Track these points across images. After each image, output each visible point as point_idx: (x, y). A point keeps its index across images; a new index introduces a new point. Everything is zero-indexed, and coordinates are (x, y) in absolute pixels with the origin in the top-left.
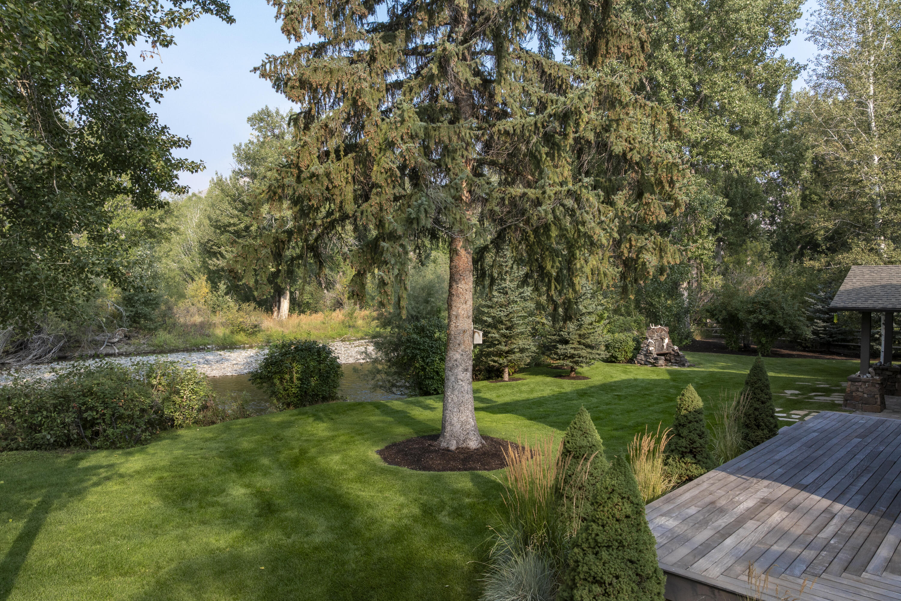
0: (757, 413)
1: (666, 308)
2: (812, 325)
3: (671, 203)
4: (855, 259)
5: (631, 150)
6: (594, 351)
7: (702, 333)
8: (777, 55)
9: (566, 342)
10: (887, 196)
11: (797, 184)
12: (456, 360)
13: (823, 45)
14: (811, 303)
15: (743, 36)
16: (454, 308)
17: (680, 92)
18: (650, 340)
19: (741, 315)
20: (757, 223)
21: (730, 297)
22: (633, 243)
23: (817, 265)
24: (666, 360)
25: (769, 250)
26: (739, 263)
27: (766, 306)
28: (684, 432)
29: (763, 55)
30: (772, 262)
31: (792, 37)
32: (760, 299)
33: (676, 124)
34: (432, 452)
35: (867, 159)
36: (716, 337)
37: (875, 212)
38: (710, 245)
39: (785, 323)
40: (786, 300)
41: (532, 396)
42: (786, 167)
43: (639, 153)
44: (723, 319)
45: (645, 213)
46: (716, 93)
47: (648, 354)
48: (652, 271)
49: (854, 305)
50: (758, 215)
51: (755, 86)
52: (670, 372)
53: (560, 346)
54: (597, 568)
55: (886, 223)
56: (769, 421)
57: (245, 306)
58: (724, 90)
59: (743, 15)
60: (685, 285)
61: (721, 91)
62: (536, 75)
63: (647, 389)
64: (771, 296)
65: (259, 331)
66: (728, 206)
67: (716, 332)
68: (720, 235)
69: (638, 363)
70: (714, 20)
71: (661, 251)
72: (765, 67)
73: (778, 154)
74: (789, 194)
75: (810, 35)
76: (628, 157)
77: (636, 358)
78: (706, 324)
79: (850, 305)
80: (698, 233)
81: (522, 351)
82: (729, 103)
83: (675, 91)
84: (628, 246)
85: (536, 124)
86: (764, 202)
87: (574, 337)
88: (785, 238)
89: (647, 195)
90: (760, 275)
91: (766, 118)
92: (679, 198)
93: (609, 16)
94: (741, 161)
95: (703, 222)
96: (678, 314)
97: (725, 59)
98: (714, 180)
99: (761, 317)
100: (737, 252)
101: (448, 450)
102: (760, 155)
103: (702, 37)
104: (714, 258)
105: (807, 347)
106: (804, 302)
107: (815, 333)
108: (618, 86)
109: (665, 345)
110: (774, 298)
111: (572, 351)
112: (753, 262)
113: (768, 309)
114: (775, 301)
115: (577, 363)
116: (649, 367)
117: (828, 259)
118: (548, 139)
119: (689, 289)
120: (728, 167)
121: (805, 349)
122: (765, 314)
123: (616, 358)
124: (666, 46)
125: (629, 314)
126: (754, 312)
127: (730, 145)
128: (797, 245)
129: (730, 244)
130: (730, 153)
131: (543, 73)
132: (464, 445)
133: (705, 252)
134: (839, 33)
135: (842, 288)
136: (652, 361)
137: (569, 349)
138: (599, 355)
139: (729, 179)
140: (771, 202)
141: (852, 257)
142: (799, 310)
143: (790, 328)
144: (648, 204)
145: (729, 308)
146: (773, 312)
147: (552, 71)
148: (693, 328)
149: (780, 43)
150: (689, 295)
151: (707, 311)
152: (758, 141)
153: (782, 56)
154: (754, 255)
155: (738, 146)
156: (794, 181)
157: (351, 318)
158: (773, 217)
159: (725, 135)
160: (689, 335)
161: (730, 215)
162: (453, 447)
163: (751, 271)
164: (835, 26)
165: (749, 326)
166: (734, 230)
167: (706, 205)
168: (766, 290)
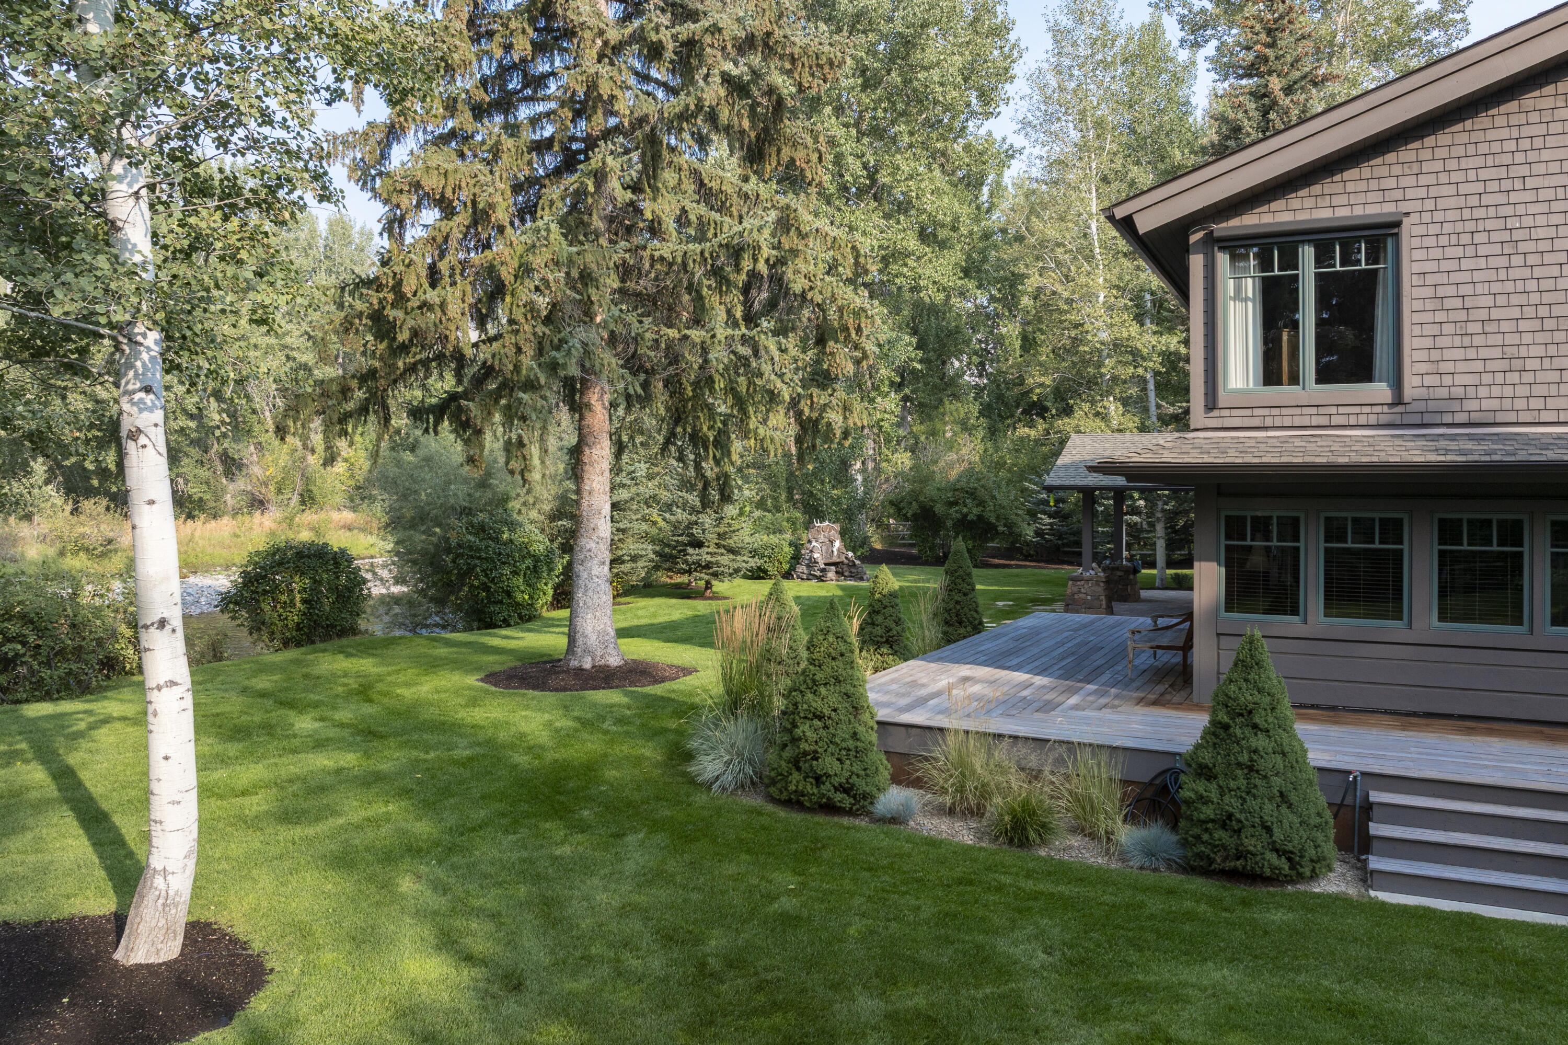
0: (958, 607)
1: (833, 500)
2: (1035, 522)
3: (858, 354)
4: (1078, 426)
5: (811, 288)
6: (739, 558)
7: (883, 539)
8: (982, 131)
9: (699, 544)
10: (1114, 345)
11: (1015, 316)
12: (590, 550)
13: (1036, 141)
14: (1033, 492)
15: (936, 102)
16: (586, 481)
17: (848, 177)
18: (814, 543)
19: (939, 509)
20: (960, 374)
21: (921, 482)
22: (815, 400)
23: (1033, 433)
24: (837, 572)
25: (976, 414)
26: (933, 433)
27: (972, 494)
28: (879, 619)
29: (963, 129)
30: (980, 434)
31: (1002, 108)
32: (962, 484)
33: (862, 260)
34: (559, 673)
35: (1090, 297)
36: (904, 545)
37: (1100, 365)
38: (893, 406)
39: (998, 518)
40: (999, 487)
41: (655, 621)
42: (999, 290)
43: (821, 293)
44: (913, 515)
45: (830, 365)
46: (898, 181)
47: (812, 563)
48: (838, 433)
49: (1072, 483)
50: (961, 361)
51: (954, 172)
52: (842, 588)
53: (690, 550)
54: (817, 704)
55: (1115, 379)
56: (972, 616)
57: (87, 505)
58: (911, 177)
59: (935, 74)
60: (858, 465)
61: (906, 179)
62: (693, 187)
63: (815, 608)
64: (979, 480)
65: (116, 551)
66: (917, 348)
67: (903, 538)
68: (907, 391)
69: (798, 577)
70: (895, 78)
71: (846, 409)
72: (967, 148)
73: (987, 272)
74: (1004, 330)
75: (1020, 126)
76: (809, 297)
77: (794, 570)
78: (888, 525)
79: (1067, 483)
80: (876, 388)
81: (634, 558)
82: (918, 197)
83: (842, 176)
84: (809, 402)
85: (702, 253)
86: (967, 342)
87: (712, 537)
88: (1000, 398)
89: (831, 343)
90: (964, 451)
91: (968, 221)
92: (867, 348)
93: (782, 121)
94: (934, 283)
95: (883, 371)
96: (849, 509)
97: (911, 134)
98: (896, 310)
99: (965, 510)
100: (930, 418)
101: (581, 669)
102: (962, 275)
103: (880, 100)
104: (899, 425)
105: (1030, 555)
106: (1024, 490)
107: (1039, 533)
108: (795, 211)
109: (835, 549)
110: (982, 482)
111: (709, 558)
112: (955, 434)
113: (974, 499)
114: (983, 486)
115: (715, 575)
116: (814, 582)
117: (1047, 426)
118: (716, 272)
119: (863, 470)
120: (915, 289)
121: (1027, 557)
122: (970, 505)
123: (765, 571)
124: (828, 110)
125: (778, 509)
126: (956, 503)
127: (919, 258)
128: (1017, 407)
129: (921, 405)
130: (920, 271)
131: (702, 184)
132: (602, 663)
133: (887, 416)
134: (1055, 127)
135: (1059, 462)
136: (818, 573)
137: (703, 555)
138: (747, 562)
139: (918, 305)
140: (980, 341)
141: (1074, 422)
142: (1016, 499)
143: (1005, 525)
144: (832, 354)
145: (922, 498)
146: (982, 503)
147: (713, 184)
148: (870, 530)
149: (988, 115)
150: (865, 480)
151: (892, 503)
152: (956, 256)
153: (990, 134)
154: (954, 422)
155: (930, 261)
156: (1010, 311)
157: (290, 527)
158: (982, 364)
159: (912, 243)
160: (865, 541)
161: (921, 361)
162: (587, 665)
163: (951, 445)
164: (1050, 118)
165: (949, 523)
166: (926, 384)
167: (887, 347)
168: (970, 472)
